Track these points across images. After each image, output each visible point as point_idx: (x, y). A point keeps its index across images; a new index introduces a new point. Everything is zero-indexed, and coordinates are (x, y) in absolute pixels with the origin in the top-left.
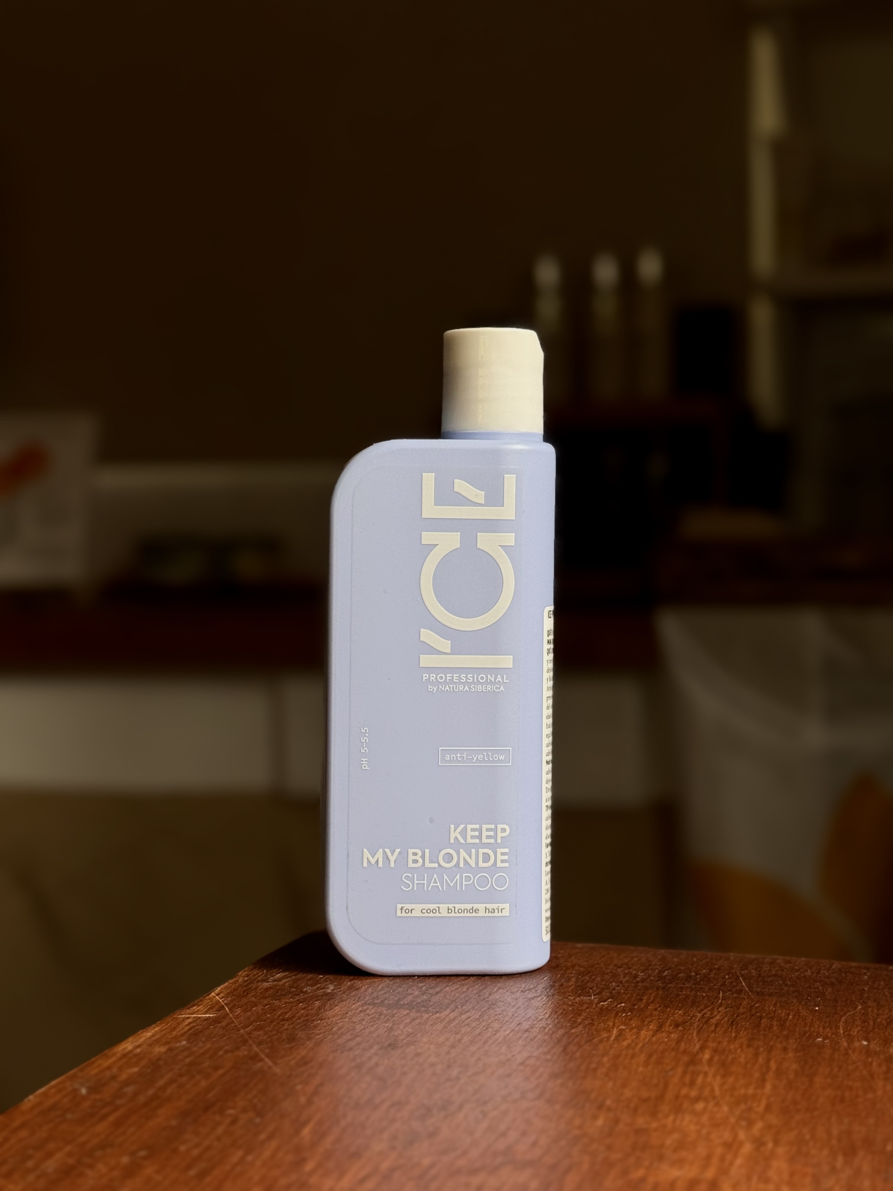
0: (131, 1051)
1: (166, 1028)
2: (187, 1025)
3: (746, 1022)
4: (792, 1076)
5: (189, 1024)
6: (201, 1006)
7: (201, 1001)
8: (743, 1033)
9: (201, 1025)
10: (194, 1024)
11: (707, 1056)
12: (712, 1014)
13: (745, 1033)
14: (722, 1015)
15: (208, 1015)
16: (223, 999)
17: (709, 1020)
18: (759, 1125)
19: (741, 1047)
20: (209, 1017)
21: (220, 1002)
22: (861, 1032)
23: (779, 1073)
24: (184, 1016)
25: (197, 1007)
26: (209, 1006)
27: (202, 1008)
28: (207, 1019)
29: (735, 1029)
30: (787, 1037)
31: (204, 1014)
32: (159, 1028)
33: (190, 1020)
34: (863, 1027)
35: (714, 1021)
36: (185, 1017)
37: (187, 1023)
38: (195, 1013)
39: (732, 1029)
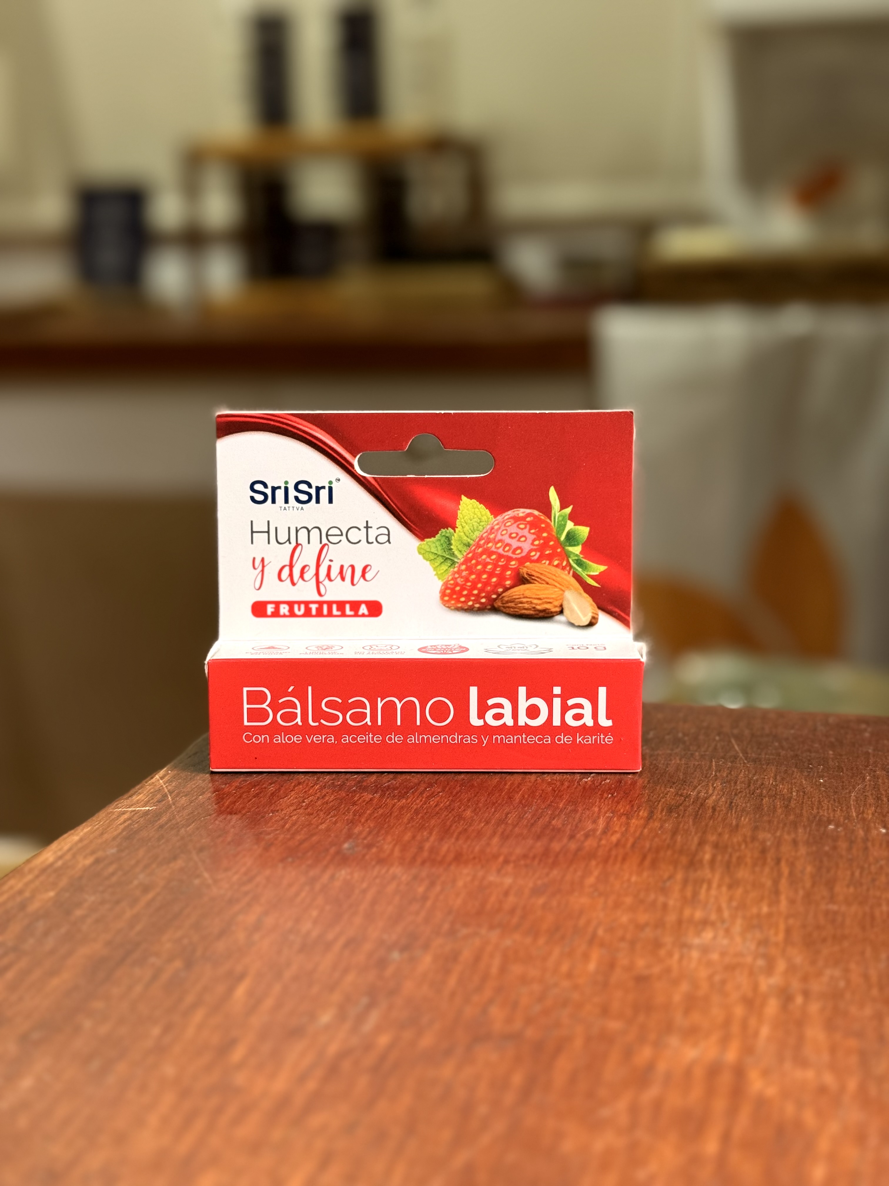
0: (52, 865)
1: (98, 828)
2: (121, 824)
3: (746, 803)
4: (808, 885)
5: (125, 822)
6: (141, 795)
7: (142, 787)
8: (745, 819)
9: (138, 822)
10: (129, 822)
11: (707, 857)
12: (707, 793)
13: (747, 820)
14: (718, 794)
15: (147, 808)
16: (167, 784)
17: (705, 801)
18: (781, 966)
19: (745, 841)
20: (149, 809)
21: (163, 788)
22: (876, 814)
23: (793, 880)
24: (120, 809)
25: (137, 797)
26: (151, 795)
27: (142, 797)
28: (147, 813)
29: (735, 814)
30: (795, 825)
31: (144, 807)
32: (89, 828)
33: (126, 816)
34: (876, 807)
35: (710, 802)
36: (121, 811)
37: (122, 820)
38: (132, 805)
39: (732, 815)
